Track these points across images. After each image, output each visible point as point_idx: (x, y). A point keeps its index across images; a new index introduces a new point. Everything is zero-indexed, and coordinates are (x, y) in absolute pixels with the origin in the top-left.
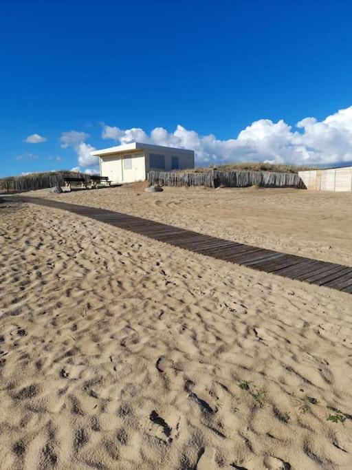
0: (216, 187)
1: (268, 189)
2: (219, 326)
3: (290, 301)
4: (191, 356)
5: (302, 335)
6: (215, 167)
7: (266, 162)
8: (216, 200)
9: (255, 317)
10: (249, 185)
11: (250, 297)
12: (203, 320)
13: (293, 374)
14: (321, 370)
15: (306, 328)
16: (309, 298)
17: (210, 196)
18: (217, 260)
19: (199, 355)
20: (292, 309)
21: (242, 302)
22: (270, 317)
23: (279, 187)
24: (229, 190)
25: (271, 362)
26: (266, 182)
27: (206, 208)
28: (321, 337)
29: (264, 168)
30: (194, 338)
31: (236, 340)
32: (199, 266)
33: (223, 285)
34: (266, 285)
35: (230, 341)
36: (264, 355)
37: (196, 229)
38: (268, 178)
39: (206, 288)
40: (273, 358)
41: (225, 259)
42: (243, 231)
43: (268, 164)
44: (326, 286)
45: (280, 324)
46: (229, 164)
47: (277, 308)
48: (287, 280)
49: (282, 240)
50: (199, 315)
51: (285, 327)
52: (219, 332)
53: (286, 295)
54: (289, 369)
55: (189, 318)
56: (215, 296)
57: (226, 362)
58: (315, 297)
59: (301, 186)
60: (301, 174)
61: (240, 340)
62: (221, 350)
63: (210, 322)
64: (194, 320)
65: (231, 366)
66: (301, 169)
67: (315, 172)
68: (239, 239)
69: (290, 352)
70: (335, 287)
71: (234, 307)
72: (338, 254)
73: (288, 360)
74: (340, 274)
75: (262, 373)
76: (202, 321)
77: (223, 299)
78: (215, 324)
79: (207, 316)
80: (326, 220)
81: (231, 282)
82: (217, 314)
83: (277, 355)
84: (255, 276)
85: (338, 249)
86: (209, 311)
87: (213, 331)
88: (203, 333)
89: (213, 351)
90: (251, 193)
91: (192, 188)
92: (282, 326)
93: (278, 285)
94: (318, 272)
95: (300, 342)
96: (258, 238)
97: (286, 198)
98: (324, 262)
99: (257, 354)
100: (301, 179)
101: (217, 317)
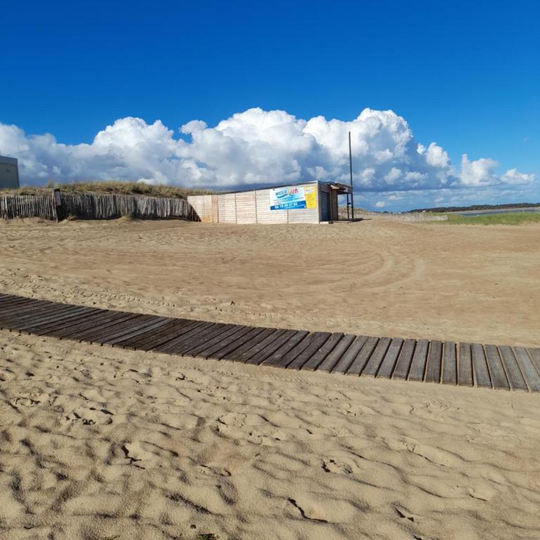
0: (61, 219)
1: (146, 222)
2: (65, 455)
3: (178, 390)
4: (8, 521)
5: (195, 440)
6: (56, 186)
7: (140, 181)
8: (62, 240)
9: (124, 426)
10: (116, 216)
11: (118, 394)
12: (35, 449)
13: (181, 503)
14: (219, 487)
15: (200, 427)
16: (205, 380)
17: (50, 234)
18: (63, 342)
19: (23, 515)
20: (182, 402)
21: (104, 405)
22: (149, 421)
23: (162, 218)
24: (84, 225)
25: (148, 495)
26: (143, 212)
27: (44, 253)
28: (222, 436)
29: (137, 191)
30: (16, 487)
31: (93, 473)
32: (30, 355)
33: (71, 381)
34: (143, 370)
35: (81, 475)
36: (137, 486)
37: (25, 292)
38: (145, 206)
39: (41, 392)
40: (152, 485)
41: (78, 338)
42: (107, 289)
43: (143, 183)
44: (227, 359)
45: (163, 428)
46: (82, 182)
47: (159, 405)
48: (175, 357)
49: (167, 298)
50: (26, 443)
51: (171, 432)
52: (61, 464)
53: (173, 382)
54: (175, 497)
55: (8, 452)
56: (57, 403)
57: (74, 514)
58: (213, 378)
59: (192, 216)
60: (191, 200)
61: (100, 470)
62: (66, 495)
63: (47, 451)
64: (17, 453)
65: (82, 519)
66: (192, 193)
67: (210, 197)
68: (101, 302)
69: (178, 469)
70: (239, 359)
71: (90, 415)
72: (242, 311)
73: (174, 484)
74: (245, 338)
75: (135, 517)
76: (32, 452)
77: (71, 406)
78: (56, 453)
79: (42, 442)
80: (227, 265)
81: (87, 375)
82: (59, 434)
83: (157, 480)
84: (127, 360)
85: (242, 305)
86: (46, 431)
87: (52, 465)
88: (34, 473)
89: (50, 501)
90: (120, 228)
91: (16, 221)
92: (167, 432)
93: (162, 369)
94: (216, 340)
95: (192, 451)
96: (132, 298)
97: (172, 234)
98: (225, 325)
99: (126, 486)
100: (192, 208)
101: (59, 439)
